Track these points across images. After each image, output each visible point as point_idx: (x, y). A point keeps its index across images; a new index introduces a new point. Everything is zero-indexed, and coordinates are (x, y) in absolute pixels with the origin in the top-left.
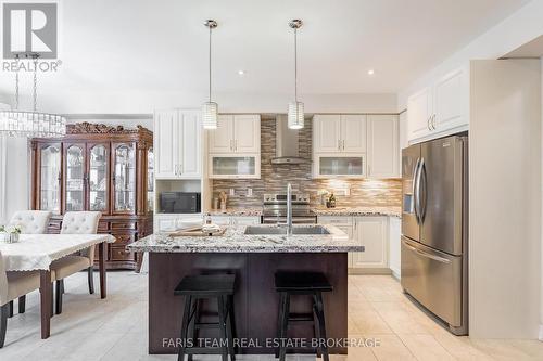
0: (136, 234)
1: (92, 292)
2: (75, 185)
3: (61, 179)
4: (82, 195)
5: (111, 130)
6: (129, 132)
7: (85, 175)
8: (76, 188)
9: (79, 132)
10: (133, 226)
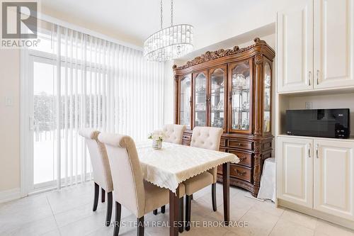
0: (253, 155)
1: (215, 209)
2: (200, 107)
3: (192, 102)
4: (205, 114)
5: (228, 53)
6: (245, 50)
7: (207, 97)
8: (201, 109)
9: (203, 61)
10: (250, 146)
